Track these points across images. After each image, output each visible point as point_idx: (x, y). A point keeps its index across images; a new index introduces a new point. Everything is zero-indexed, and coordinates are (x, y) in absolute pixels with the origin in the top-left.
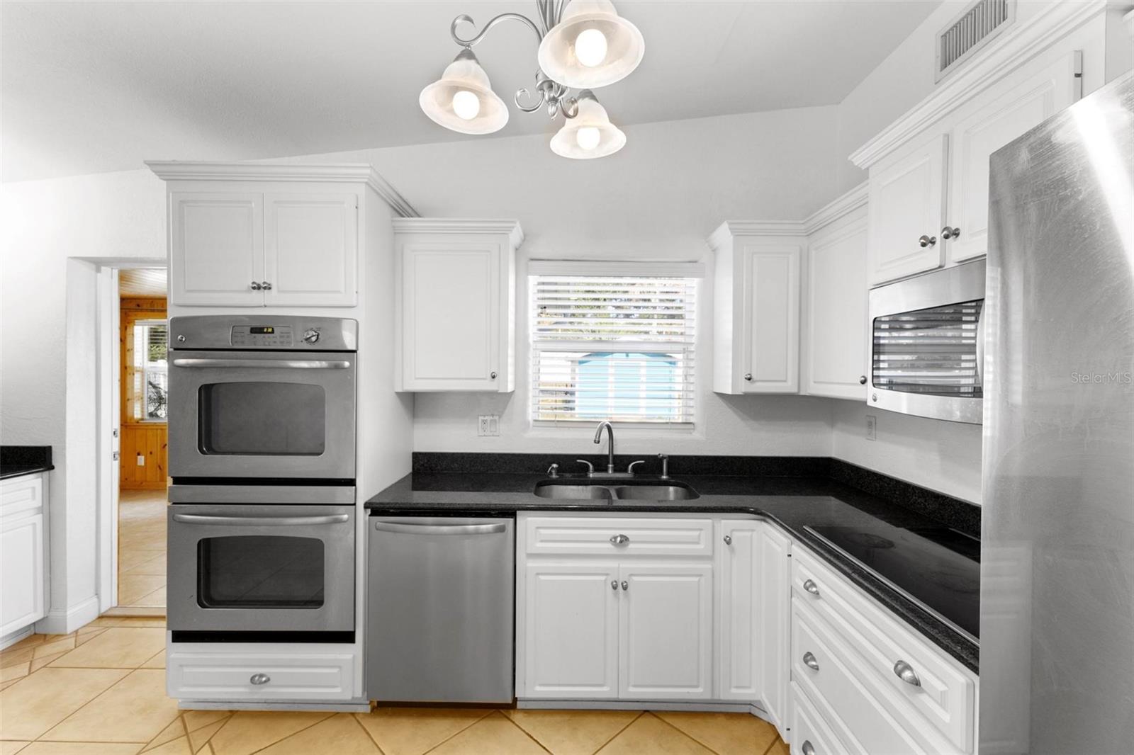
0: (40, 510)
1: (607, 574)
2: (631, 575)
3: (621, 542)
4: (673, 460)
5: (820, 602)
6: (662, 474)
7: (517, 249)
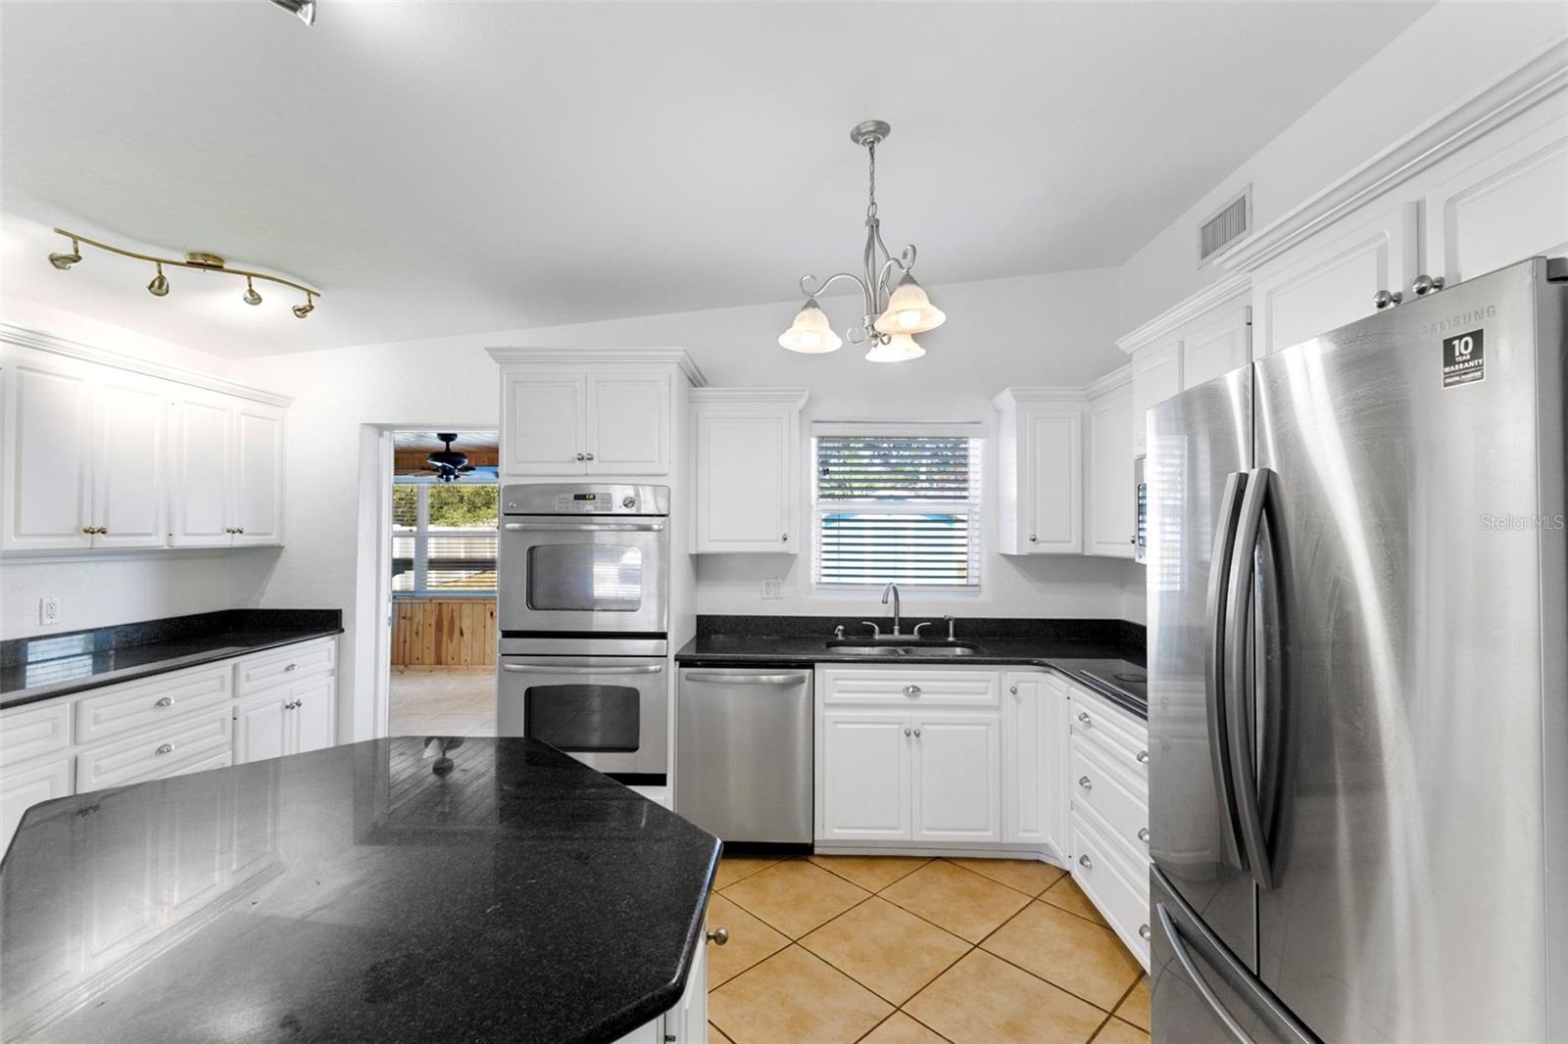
0: (332, 672)
1: (901, 723)
2: (923, 724)
3: (913, 692)
4: (959, 622)
5: (1093, 730)
6: (948, 636)
7: (800, 412)
